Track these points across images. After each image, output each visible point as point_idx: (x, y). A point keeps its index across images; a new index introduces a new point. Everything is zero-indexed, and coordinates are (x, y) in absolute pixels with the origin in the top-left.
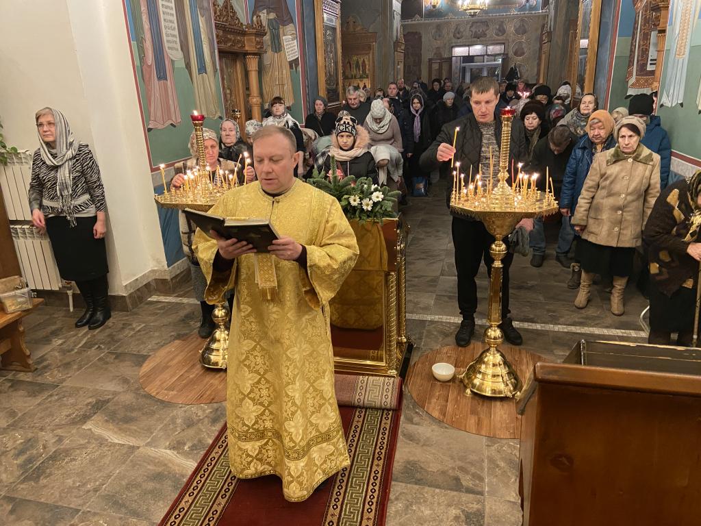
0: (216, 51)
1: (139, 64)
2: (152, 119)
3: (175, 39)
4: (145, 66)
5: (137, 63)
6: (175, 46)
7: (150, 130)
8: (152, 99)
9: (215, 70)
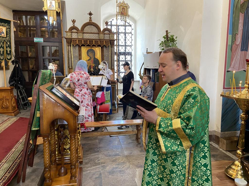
2: (231, 67)
4: (234, 45)
5: (230, 43)
7: (228, 71)
8: (235, 58)
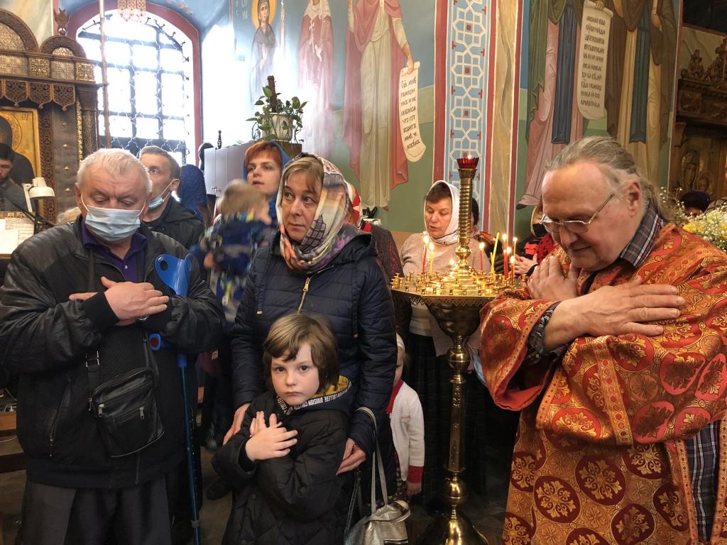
0: (672, 115)
1: (525, 119)
3: (596, 91)
6: (594, 100)
8: (537, 165)
9: (663, 139)
